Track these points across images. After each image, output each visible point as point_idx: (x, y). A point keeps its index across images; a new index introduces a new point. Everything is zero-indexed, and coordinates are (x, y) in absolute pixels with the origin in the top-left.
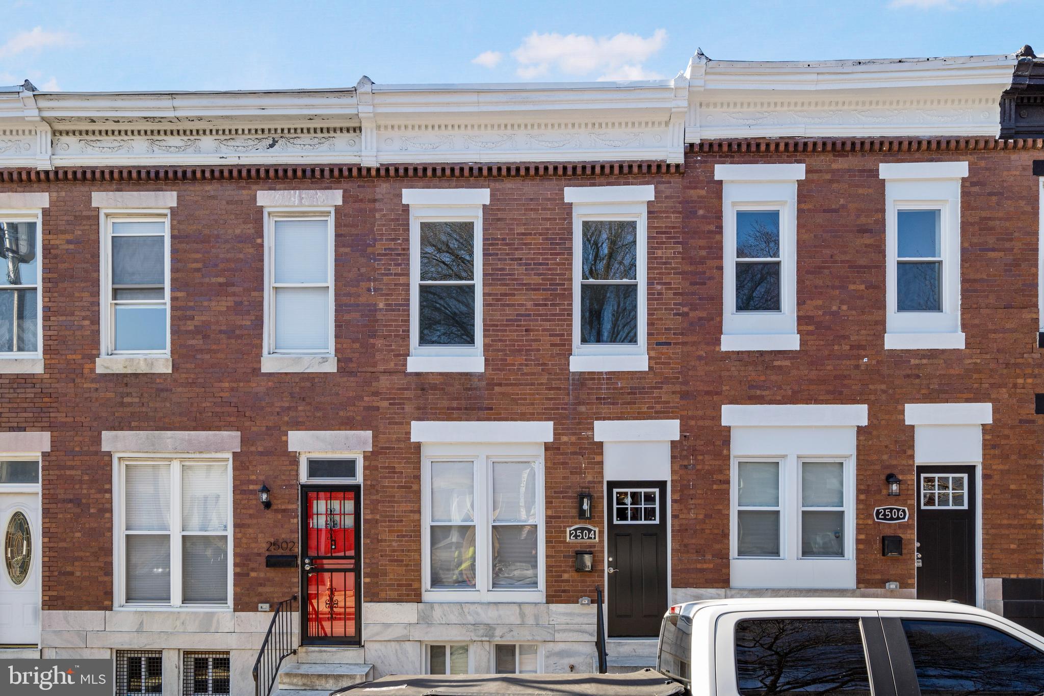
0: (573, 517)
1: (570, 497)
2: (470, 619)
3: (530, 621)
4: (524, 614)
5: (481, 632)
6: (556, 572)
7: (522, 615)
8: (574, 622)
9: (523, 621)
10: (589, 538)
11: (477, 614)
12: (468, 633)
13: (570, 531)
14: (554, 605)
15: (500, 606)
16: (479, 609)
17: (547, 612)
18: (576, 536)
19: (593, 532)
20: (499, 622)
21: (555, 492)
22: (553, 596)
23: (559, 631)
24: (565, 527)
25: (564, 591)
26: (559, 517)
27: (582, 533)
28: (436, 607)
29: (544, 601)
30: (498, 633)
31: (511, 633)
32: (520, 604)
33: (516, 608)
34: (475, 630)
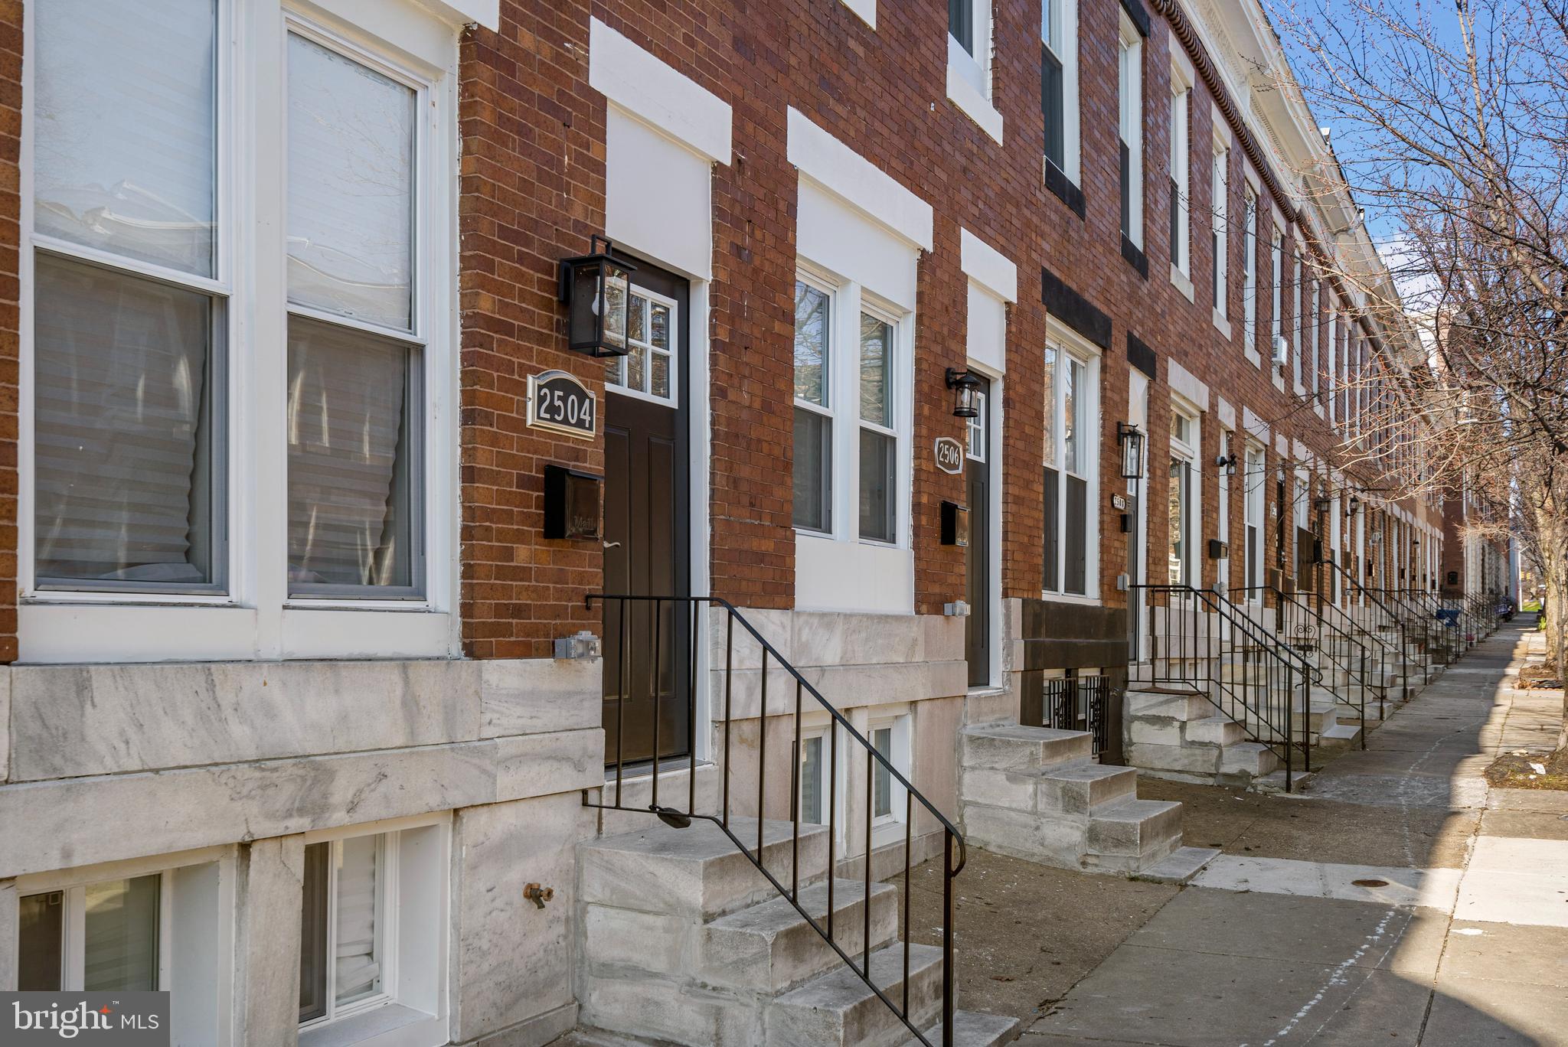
0: (542, 340)
1: (536, 264)
2: (242, 738)
3: (432, 732)
4: (417, 705)
5: (284, 795)
6: (502, 535)
7: (411, 706)
8: (538, 724)
9: (412, 733)
10: (580, 424)
11: (269, 711)
12: (237, 806)
13: (540, 388)
14: (495, 662)
15: (346, 672)
16: (276, 689)
17: (476, 692)
18: (552, 410)
19: (587, 401)
20: (341, 745)
21: (504, 232)
22: (495, 630)
23: (505, 763)
24: (525, 370)
25: (518, 611)
26: (507, 329)
27: (564, 399)
28: (101, 683)
29: (456, 648)
30: (341, 791)
31: (382, 788)
32: (405, 662)
33: (392, 677)
34: (264, 788)
